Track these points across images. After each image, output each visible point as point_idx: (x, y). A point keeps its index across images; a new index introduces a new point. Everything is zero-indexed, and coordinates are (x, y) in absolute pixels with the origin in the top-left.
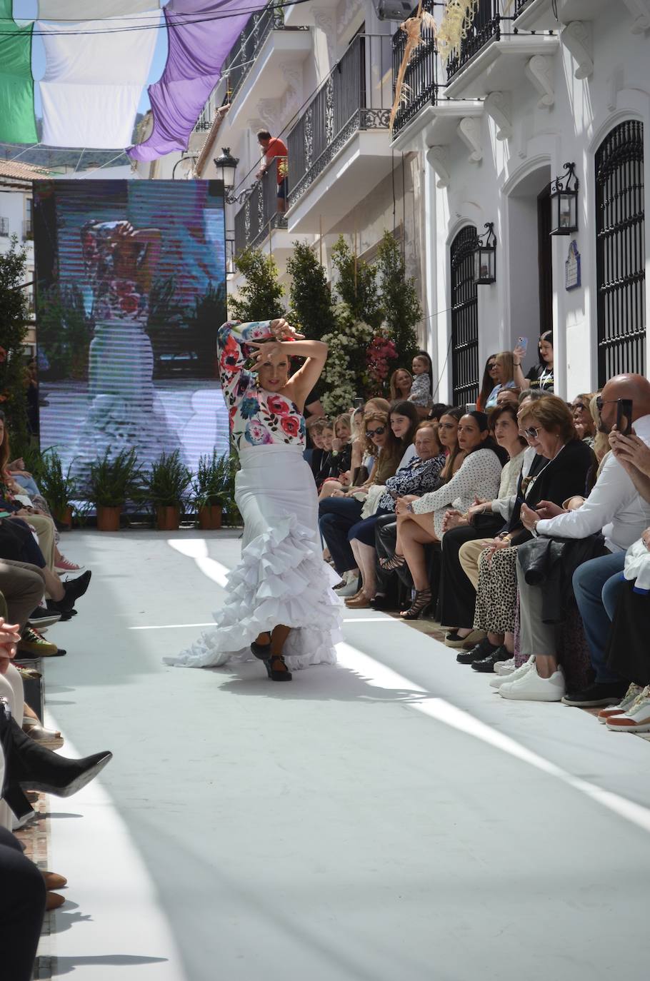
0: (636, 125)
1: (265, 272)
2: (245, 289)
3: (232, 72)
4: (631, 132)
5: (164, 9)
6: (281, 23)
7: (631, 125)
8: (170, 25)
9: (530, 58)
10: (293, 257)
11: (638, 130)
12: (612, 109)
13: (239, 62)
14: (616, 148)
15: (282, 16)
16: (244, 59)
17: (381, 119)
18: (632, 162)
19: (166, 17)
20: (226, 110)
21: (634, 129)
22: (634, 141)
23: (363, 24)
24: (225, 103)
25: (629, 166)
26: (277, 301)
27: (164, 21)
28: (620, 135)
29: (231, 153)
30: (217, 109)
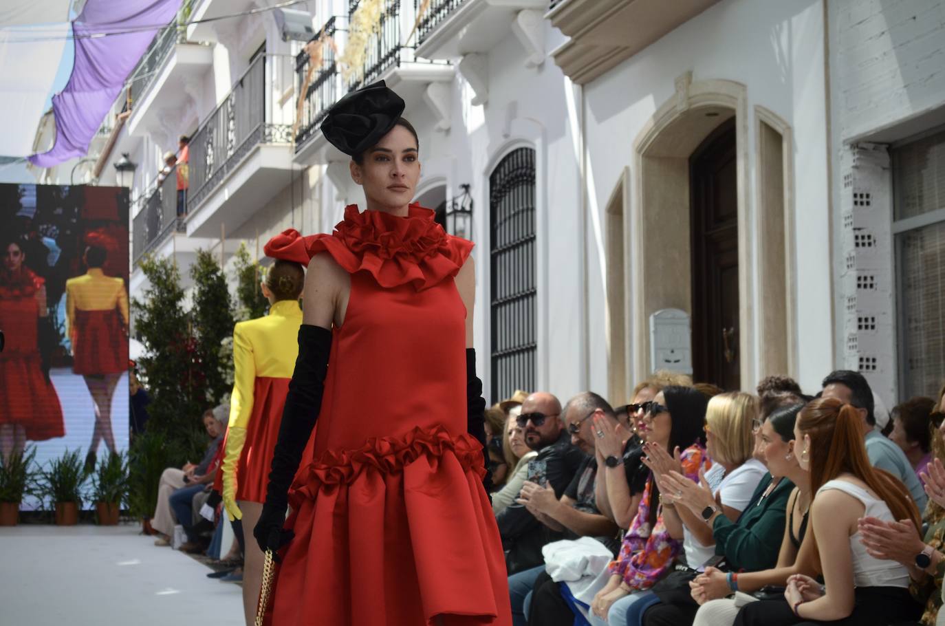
0: (529, 151)
1: (168, 276)
2: (148, 292)
3: (134, 83)
4: (524, 158)
5: (73, 23)
6: (183, 38)
7: (524, 152)
8: (77, 37)
9: (427, 84)
10: (196, 262)
11: (531, 157)
12: (506, 136)
13: (141, 73)
14: (509, 172)
15: (185, 32)
16: (147, 70)
17: (281, 134)
18: (525, 187)
19: (74, 30)
20: (127, 117)
21: (527, 156)
22: (527, 167)
23: (264, 43)
24: (124, 110)
25: (522, 189)
26: (180, 304)
27: (71, 33)
28: (513, 160)
29: (130, 158)
30: (117, 116)
